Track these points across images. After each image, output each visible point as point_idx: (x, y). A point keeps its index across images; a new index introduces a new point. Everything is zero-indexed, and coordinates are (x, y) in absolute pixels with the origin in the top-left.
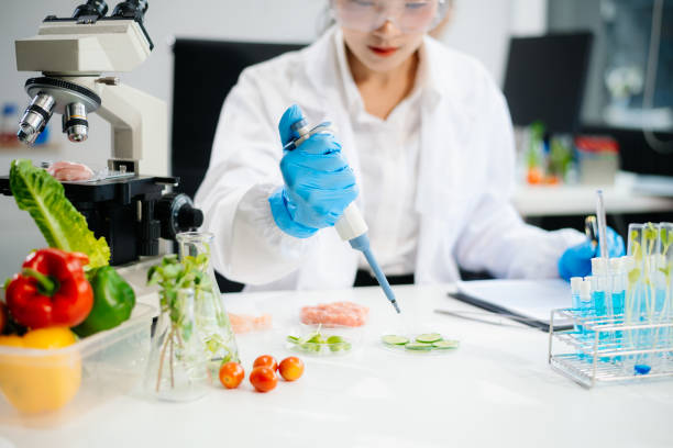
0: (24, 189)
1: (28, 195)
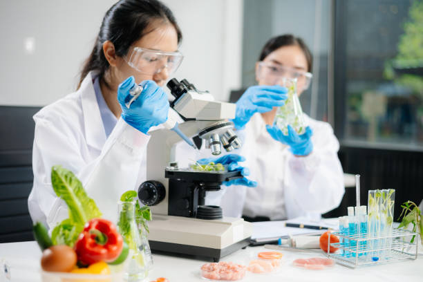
0: (61, 184)
1: (64, 187)
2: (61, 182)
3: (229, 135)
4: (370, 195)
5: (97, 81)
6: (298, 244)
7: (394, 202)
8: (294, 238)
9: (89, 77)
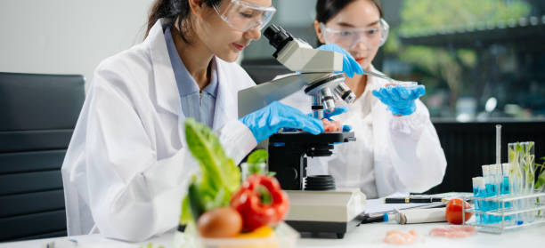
1: (201, 145)
2: (197, 137)
3: (342, 90)
4: (510, 149)
5: (168, 30)
6: (409, 219)
7: (534, 156)
8: (403, 212)
9: (158, 25)
